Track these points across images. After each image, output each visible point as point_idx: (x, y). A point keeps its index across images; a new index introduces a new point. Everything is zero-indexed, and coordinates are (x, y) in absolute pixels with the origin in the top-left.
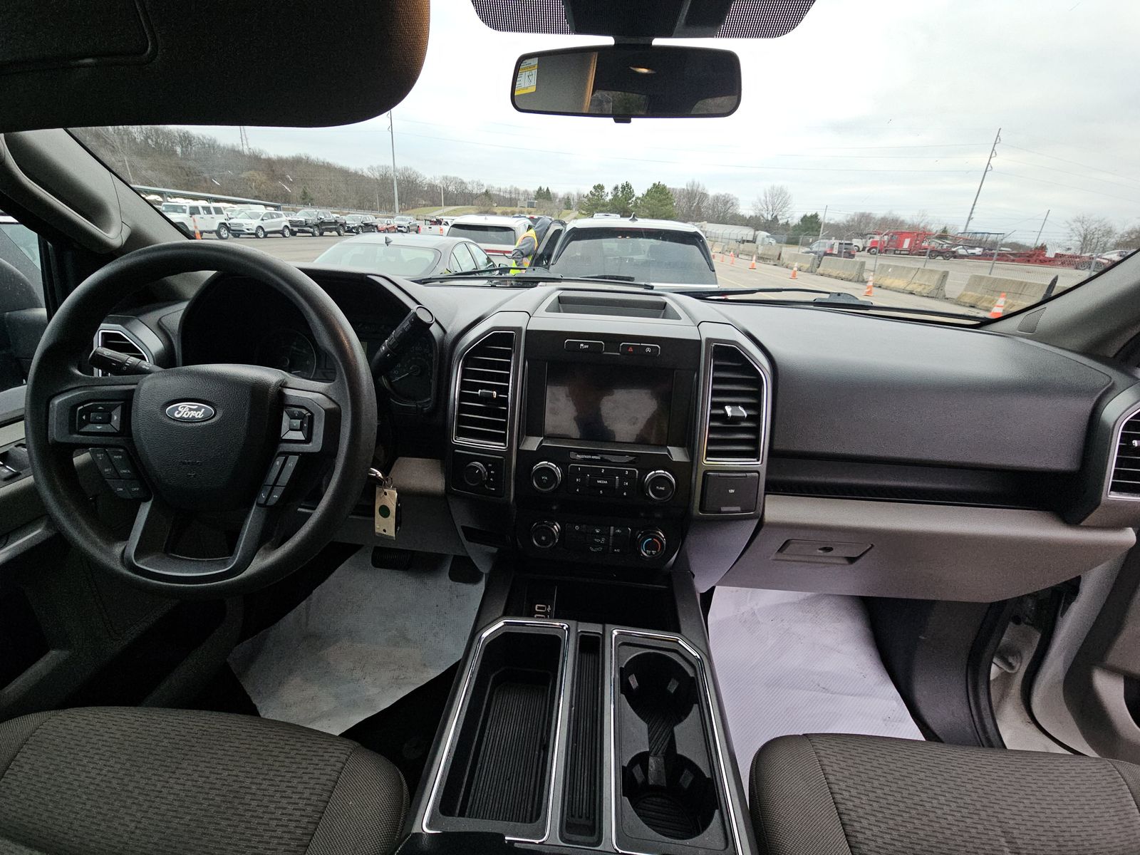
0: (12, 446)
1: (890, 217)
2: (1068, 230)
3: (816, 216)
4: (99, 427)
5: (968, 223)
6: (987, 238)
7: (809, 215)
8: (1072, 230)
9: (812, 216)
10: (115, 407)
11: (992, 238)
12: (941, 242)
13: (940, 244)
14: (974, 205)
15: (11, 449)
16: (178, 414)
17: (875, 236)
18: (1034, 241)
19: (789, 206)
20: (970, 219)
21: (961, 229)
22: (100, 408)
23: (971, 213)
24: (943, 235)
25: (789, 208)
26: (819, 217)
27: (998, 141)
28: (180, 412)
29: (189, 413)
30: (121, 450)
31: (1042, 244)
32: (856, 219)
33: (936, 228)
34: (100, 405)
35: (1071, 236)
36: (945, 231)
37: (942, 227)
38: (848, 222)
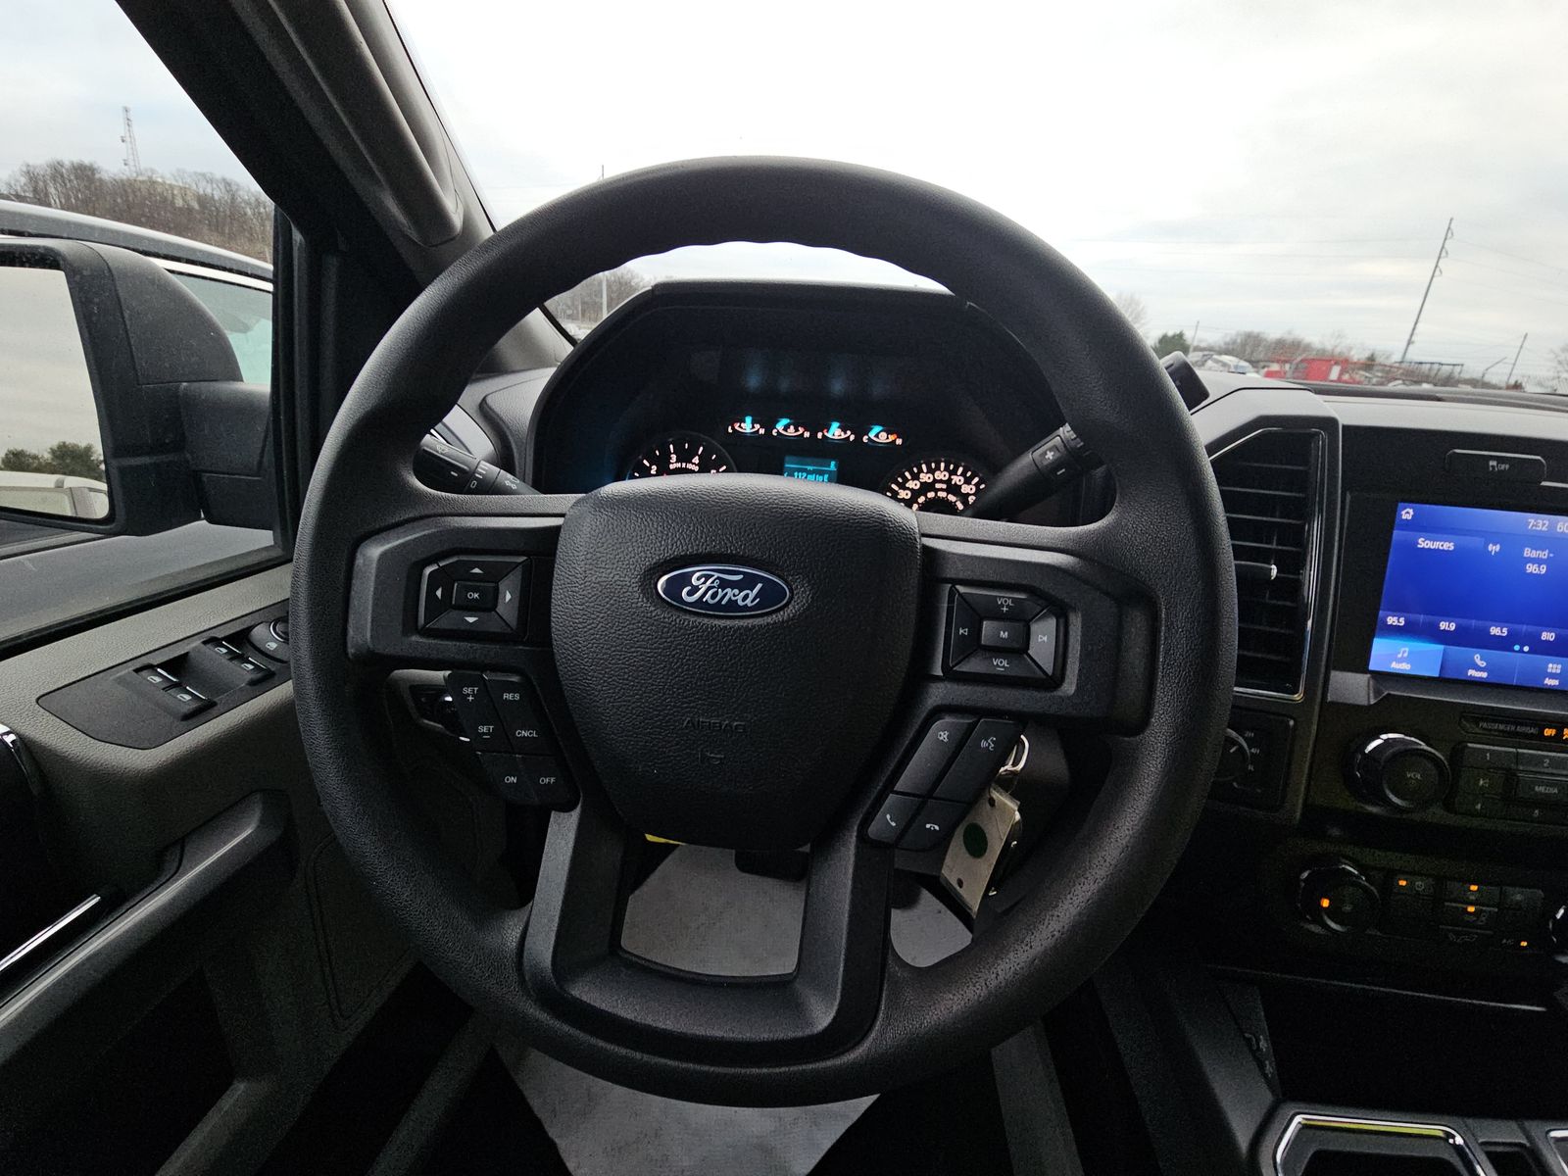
0: (197, 643)
1: (1289, 338)
2: (1555, 364)
3: (1181, 336)
4: (471, 620)
5: (1407, 349)
6: (1439, 370)
7: (1170, 333)
8: (1560, 363)
9: (1174, 337)
10: (508, 569)
11: (1446, 369)
12: (1367, 374)
13: (1366, 377)
14: (1416, 323)
15: (194, 649)
16: (690, 594)
17: (1271, 364)
18: (1505, 378)
19: (1143, 321)
20: (1410, 342)
21: (1396, 357)
22: (477, 570)
23: (1412, 335)
24: (1370, 364)
25: (1144, 324)
26: (1185, 337)
27: (1449, 235)
28: (696, 589)
29: (720, 593)
30: (515, 679)
31: (1516, 382)
32: (1239, 341)
33: (1358, 355)
34: (477, 564)
35: (1558, 372)
36: (1372, 358)
37: (1367, 354)
38: (1226, 344)
